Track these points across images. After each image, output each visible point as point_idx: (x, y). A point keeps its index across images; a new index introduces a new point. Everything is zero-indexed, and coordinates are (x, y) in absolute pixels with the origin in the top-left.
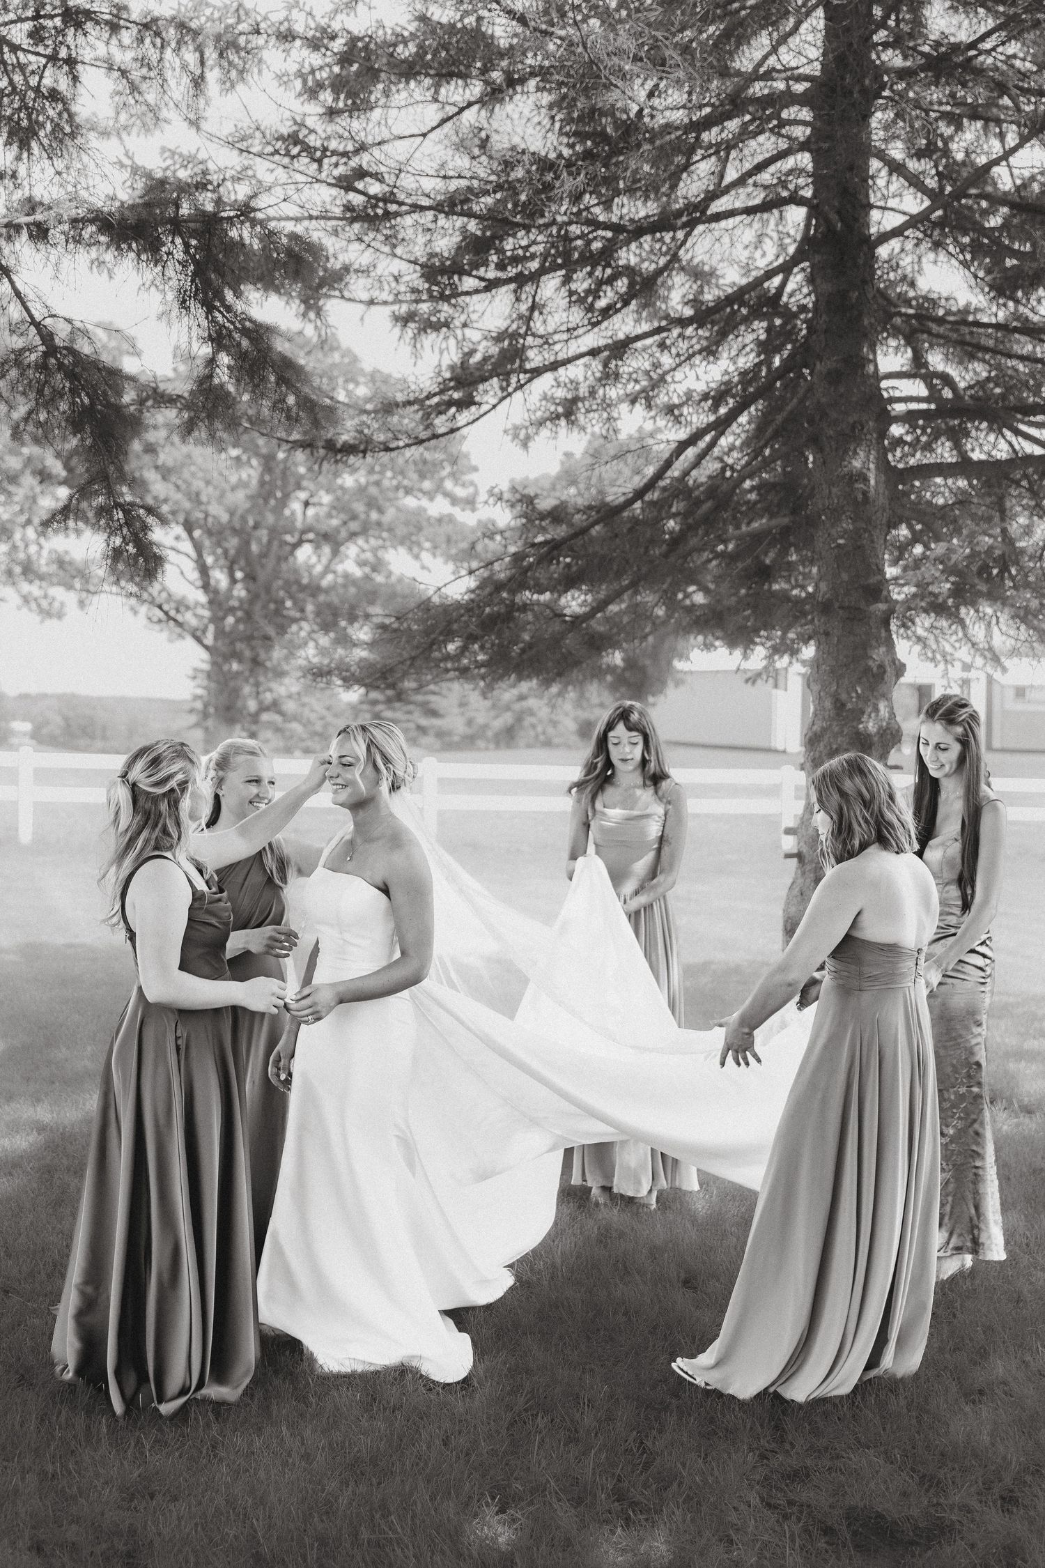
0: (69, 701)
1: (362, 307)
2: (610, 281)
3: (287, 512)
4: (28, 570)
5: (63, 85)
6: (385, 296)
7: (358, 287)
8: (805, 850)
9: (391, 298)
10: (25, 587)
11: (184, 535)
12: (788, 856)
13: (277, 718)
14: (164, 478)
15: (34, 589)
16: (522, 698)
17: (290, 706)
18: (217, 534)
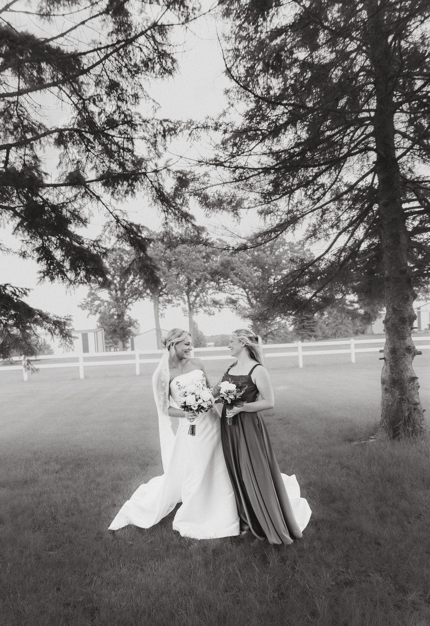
0: (223, 336)
1: (246, 210)
2: (318, 189)
3: (269, 282)
4: (205, 304)
5: (130, 147)
6: (253, 205)
7: (246, 204)
8: (386, 357)
9: (254, 206)
10: (204, 308)
11: (244, 291)
12: (381, 359)
13: (272, 336)
14: (236, 276)
15: (206, 308)
16: (337, 325)
17: (275, 333)
18: (251, 289)
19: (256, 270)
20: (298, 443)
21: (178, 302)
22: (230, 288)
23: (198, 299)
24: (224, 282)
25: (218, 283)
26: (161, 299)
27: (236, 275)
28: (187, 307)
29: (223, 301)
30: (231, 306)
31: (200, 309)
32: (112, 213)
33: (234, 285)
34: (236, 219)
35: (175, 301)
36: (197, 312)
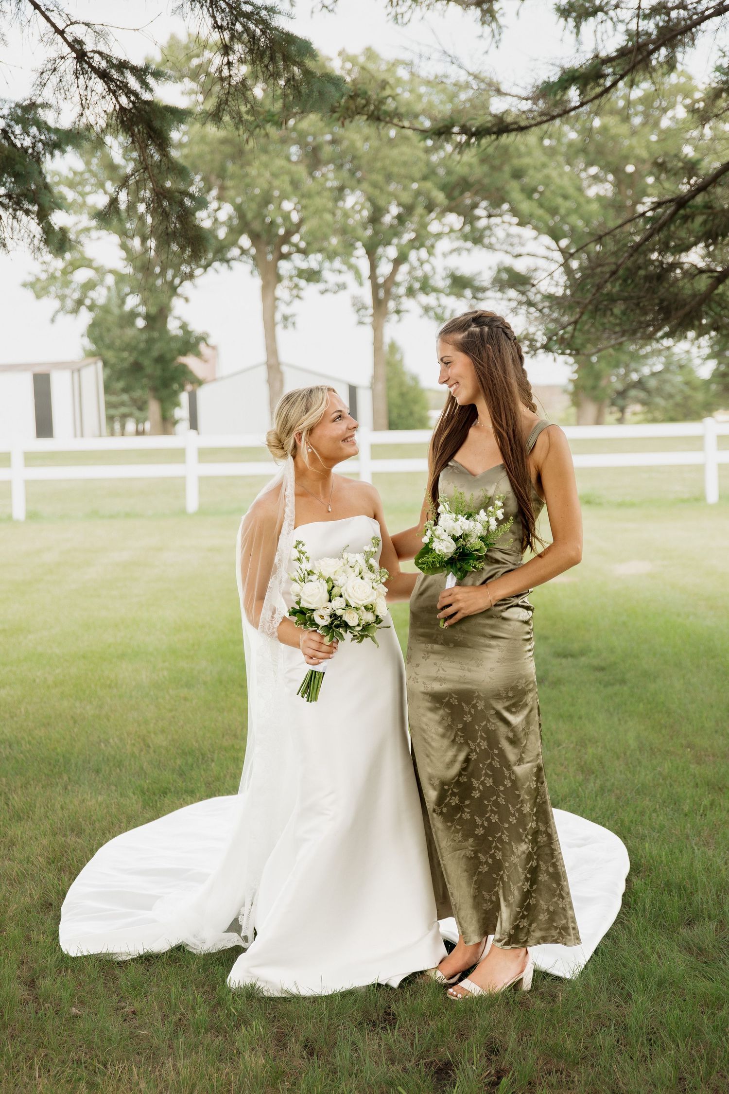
4: (426, 286)
14: (530, 197)
18: (576, 239)
19: (596, 178)
20: (633, 744)
21: (341, 279)
22: (508, 235)
23: (404, 268)
24: (489, 216)
25: (470, 218)
26: (284, 267)
27: (529, 192)
28: (366, 294)
29: (486, 278)
30: (512, 293)
31: (408, 304)
32: (61, 33)
33: (521, 224)
34: (487, 29)
35: (326, 274)
36: (398, 312)
